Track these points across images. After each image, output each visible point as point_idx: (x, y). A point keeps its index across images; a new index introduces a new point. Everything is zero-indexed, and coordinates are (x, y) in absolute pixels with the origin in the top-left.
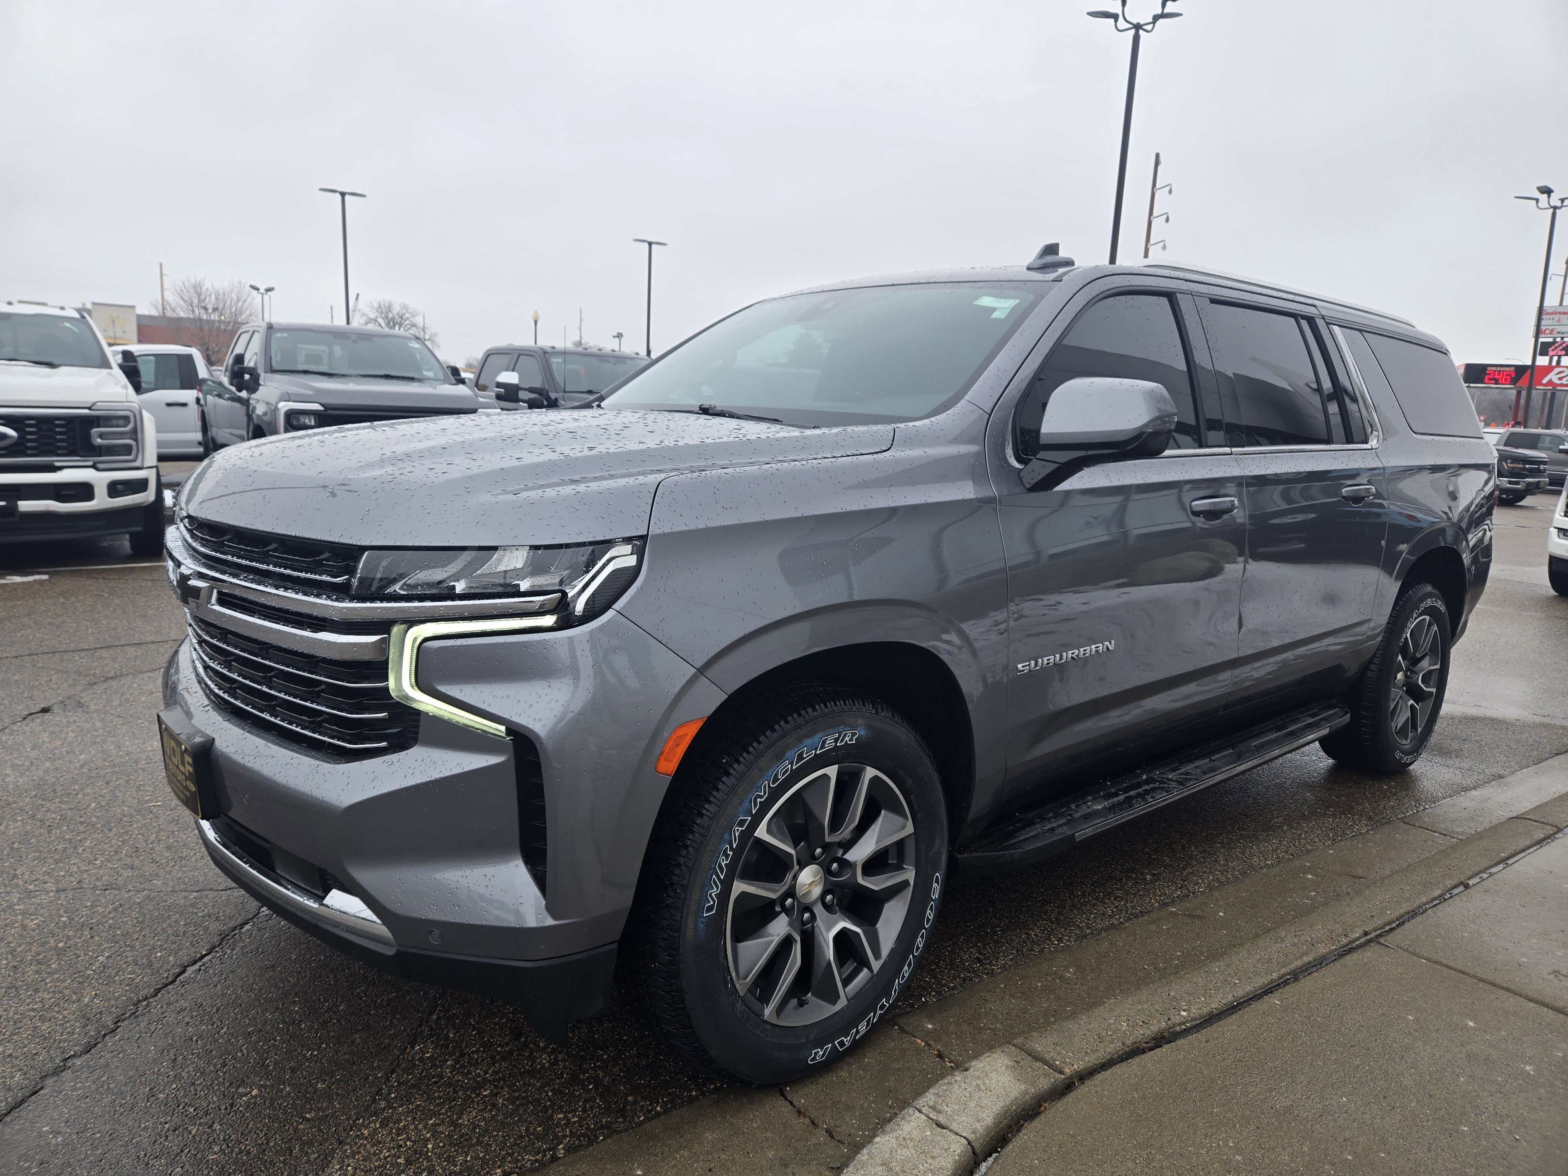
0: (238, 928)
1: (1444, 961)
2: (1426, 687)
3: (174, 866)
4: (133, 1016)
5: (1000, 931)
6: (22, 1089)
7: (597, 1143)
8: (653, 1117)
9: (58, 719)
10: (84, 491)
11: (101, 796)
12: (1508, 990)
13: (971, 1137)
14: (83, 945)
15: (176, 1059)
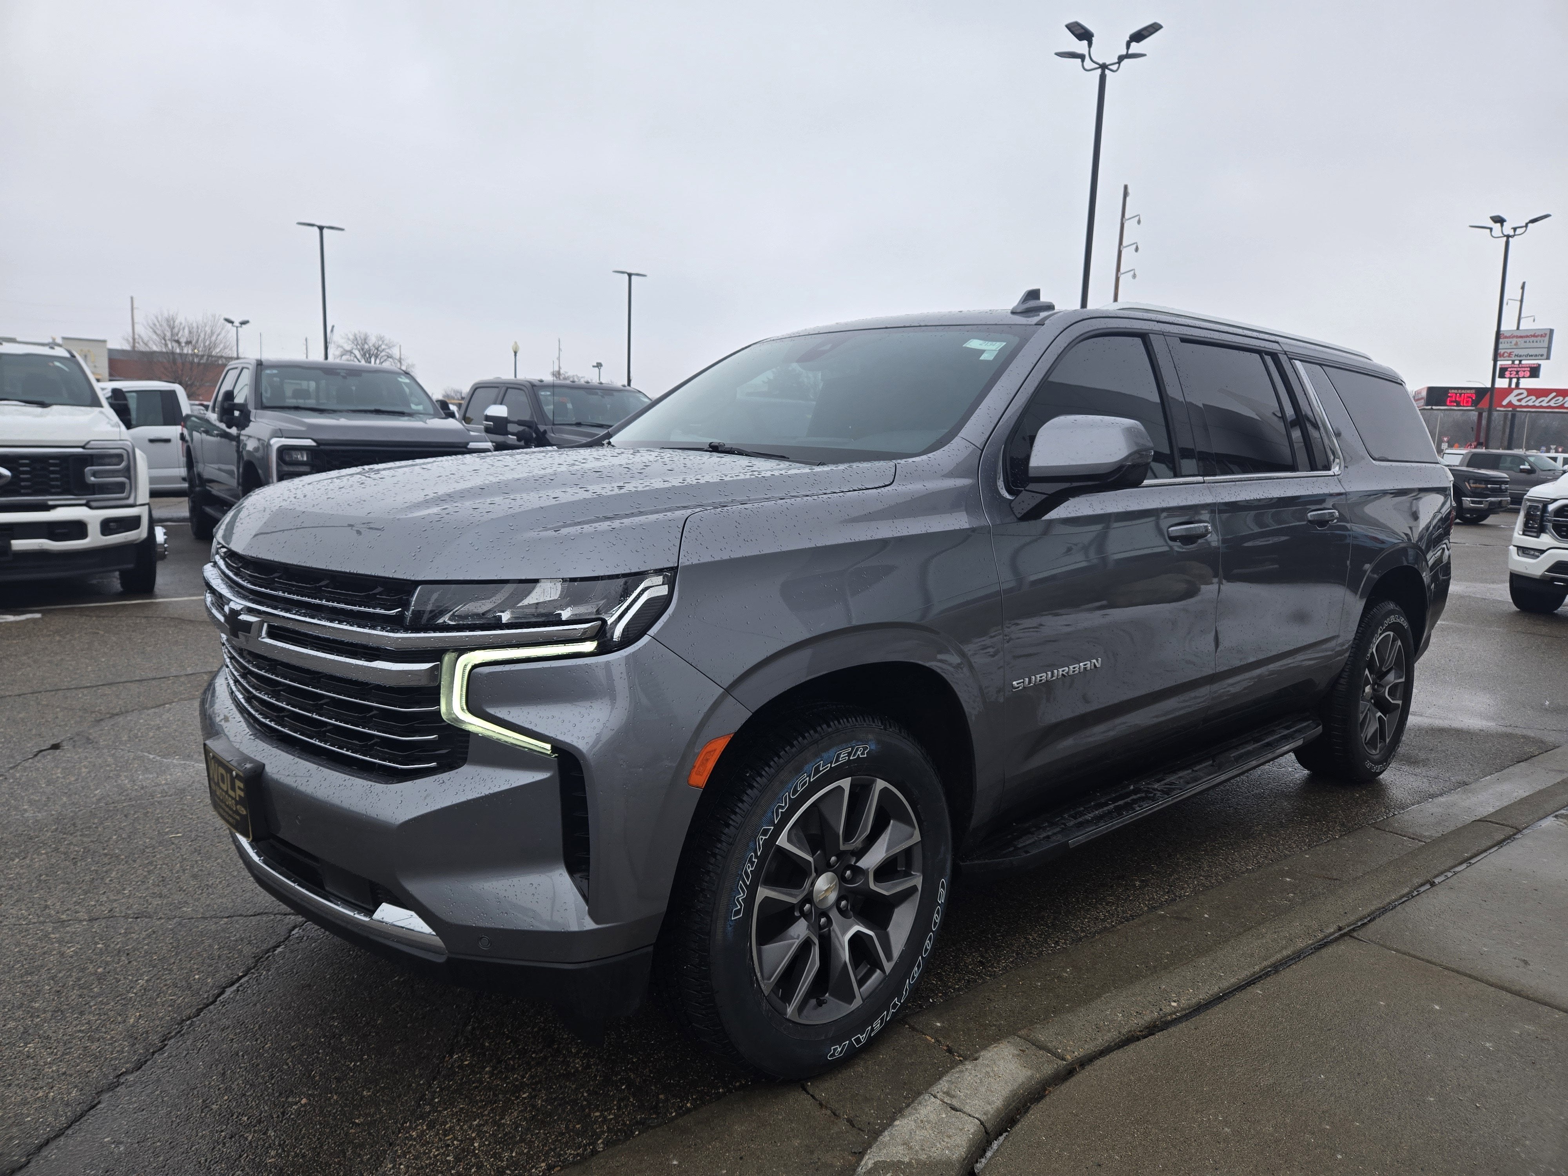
0: (272, 950)
1: (1412, 952)
2: (1393, 699)
3: (202, 893)
4: (179, 1035)
5: (1000, 936)
6: (80, 1103)
7: (633, 1137)
8: (683, 1112)
9: (69, 755)
10: (78, 529)
11: (121, 829)
12: (1470, 976)
13: (983, 1118)
14: (122, 970)
15: (224, 1073)
